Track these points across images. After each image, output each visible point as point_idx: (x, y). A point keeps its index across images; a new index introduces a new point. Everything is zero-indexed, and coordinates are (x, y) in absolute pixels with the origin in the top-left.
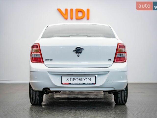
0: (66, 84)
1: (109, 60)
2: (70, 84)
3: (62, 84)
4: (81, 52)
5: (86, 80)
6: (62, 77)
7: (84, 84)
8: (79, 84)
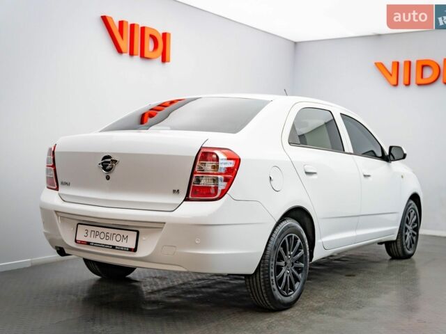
0: (82, 243)
1: (174, 191)
2: (88, 243)
3: (76, 241)
4: (111, 169)
5: (118, 238)
6: (79, 226)
7: (114, 247)
8: (105, 246)
